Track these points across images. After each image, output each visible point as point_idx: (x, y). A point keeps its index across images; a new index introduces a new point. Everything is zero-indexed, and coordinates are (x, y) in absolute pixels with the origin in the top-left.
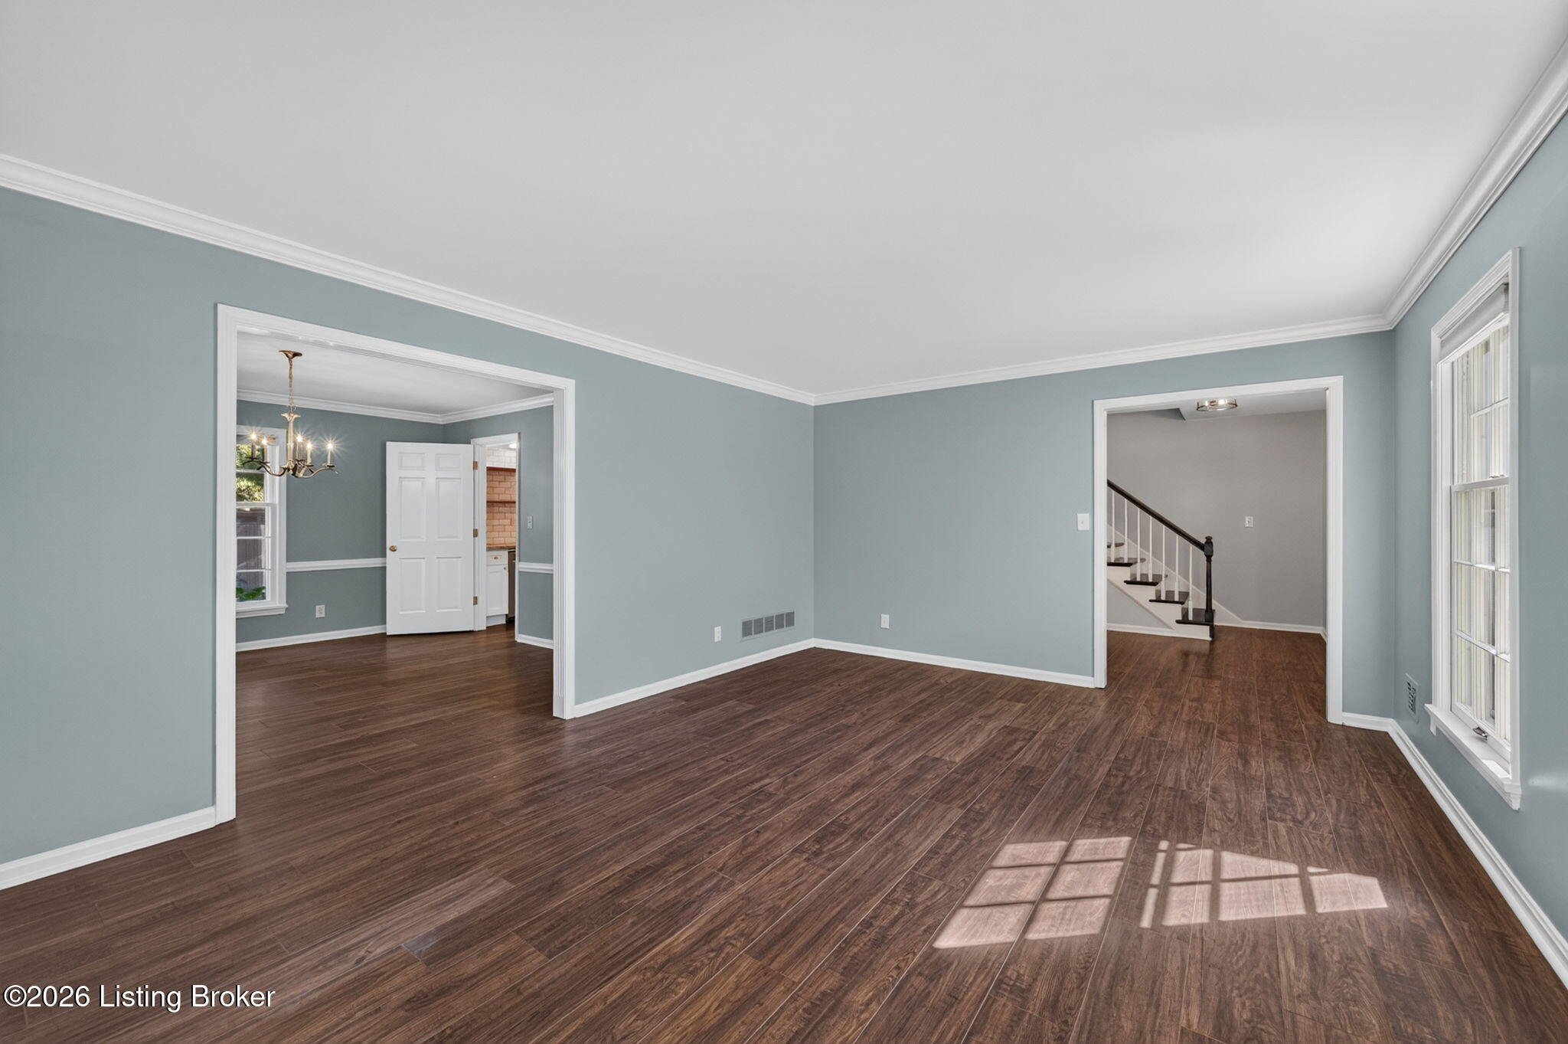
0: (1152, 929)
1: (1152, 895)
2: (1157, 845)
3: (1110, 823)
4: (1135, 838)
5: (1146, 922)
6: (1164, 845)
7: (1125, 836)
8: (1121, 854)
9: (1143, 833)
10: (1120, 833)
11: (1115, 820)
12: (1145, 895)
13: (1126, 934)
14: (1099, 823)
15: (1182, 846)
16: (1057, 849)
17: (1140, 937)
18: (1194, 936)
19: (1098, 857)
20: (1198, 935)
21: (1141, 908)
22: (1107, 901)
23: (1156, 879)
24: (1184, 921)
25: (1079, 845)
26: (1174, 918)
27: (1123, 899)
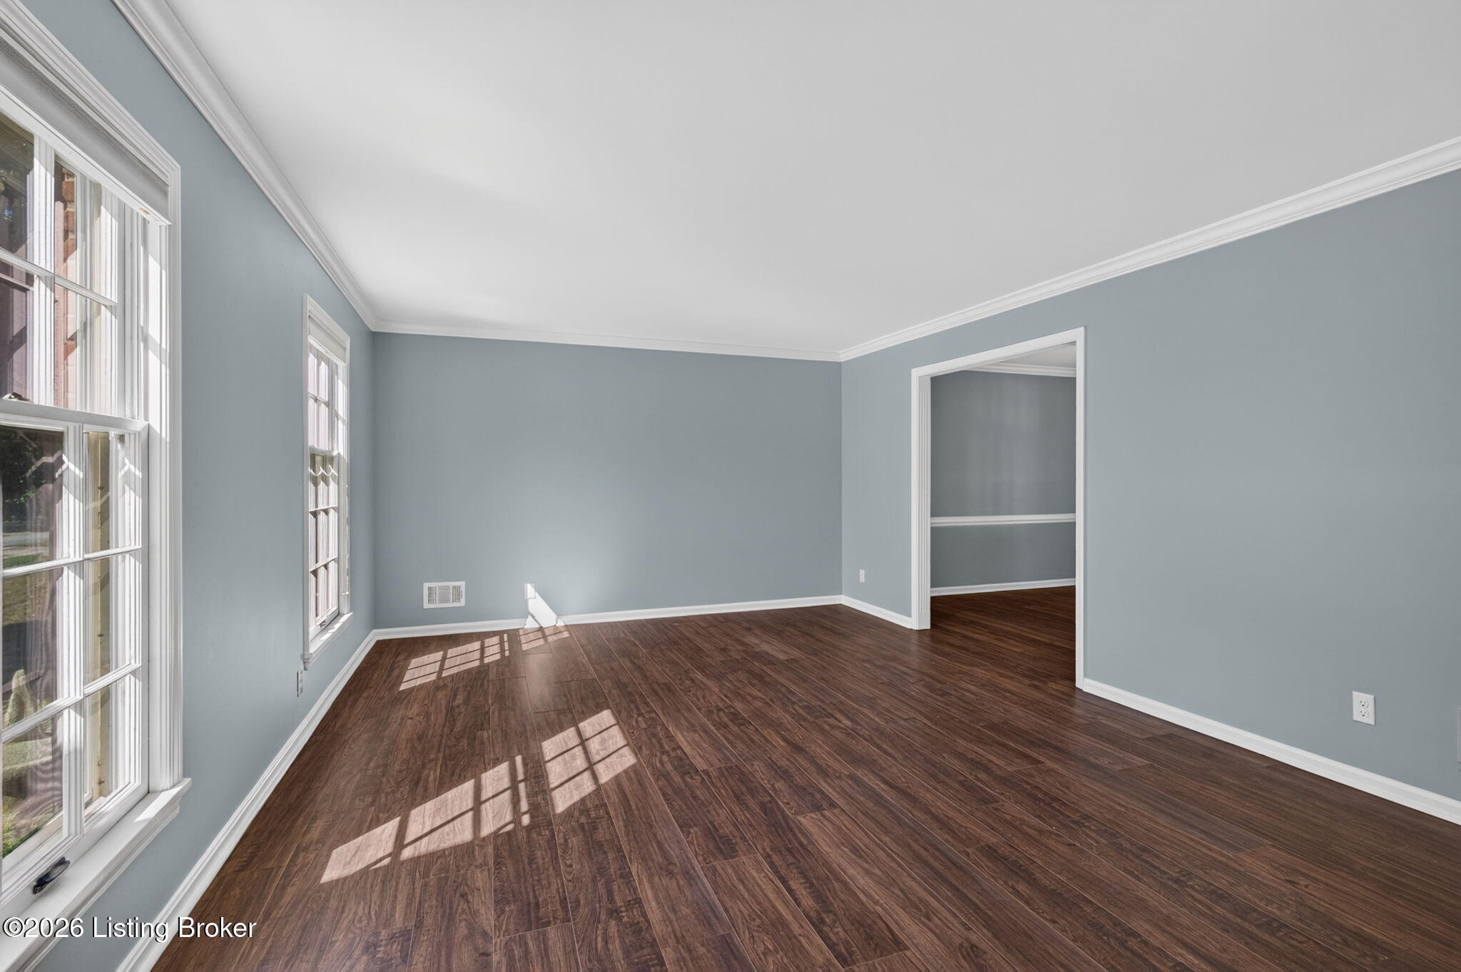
0: (515, 757)
1: (521, 776)
2: (532, 817)
3: (583, 820)
4: (554, 815)
5: (519, 759)
6: (526, 820)
7: (563, 812)
8: (557, 795)
9: (550, 824)
10: (569, 813)
11: (582, 826)
12: (525, 773)
13: (527, 747)
14: (593, 814)
15: (510, 827)
16: (603, 775)
17: (519, 751)
18: (489, 764)
19: (571, 783)
20: (487, 765)
21: (525, 764)
22: (547, 759)
23: (522, 786)
24: (497, 769)
25: (591, 785)
26: (504, 768)
27: (539, 764)
